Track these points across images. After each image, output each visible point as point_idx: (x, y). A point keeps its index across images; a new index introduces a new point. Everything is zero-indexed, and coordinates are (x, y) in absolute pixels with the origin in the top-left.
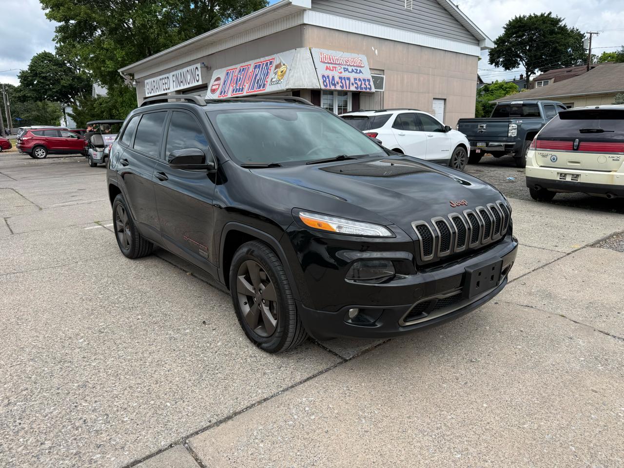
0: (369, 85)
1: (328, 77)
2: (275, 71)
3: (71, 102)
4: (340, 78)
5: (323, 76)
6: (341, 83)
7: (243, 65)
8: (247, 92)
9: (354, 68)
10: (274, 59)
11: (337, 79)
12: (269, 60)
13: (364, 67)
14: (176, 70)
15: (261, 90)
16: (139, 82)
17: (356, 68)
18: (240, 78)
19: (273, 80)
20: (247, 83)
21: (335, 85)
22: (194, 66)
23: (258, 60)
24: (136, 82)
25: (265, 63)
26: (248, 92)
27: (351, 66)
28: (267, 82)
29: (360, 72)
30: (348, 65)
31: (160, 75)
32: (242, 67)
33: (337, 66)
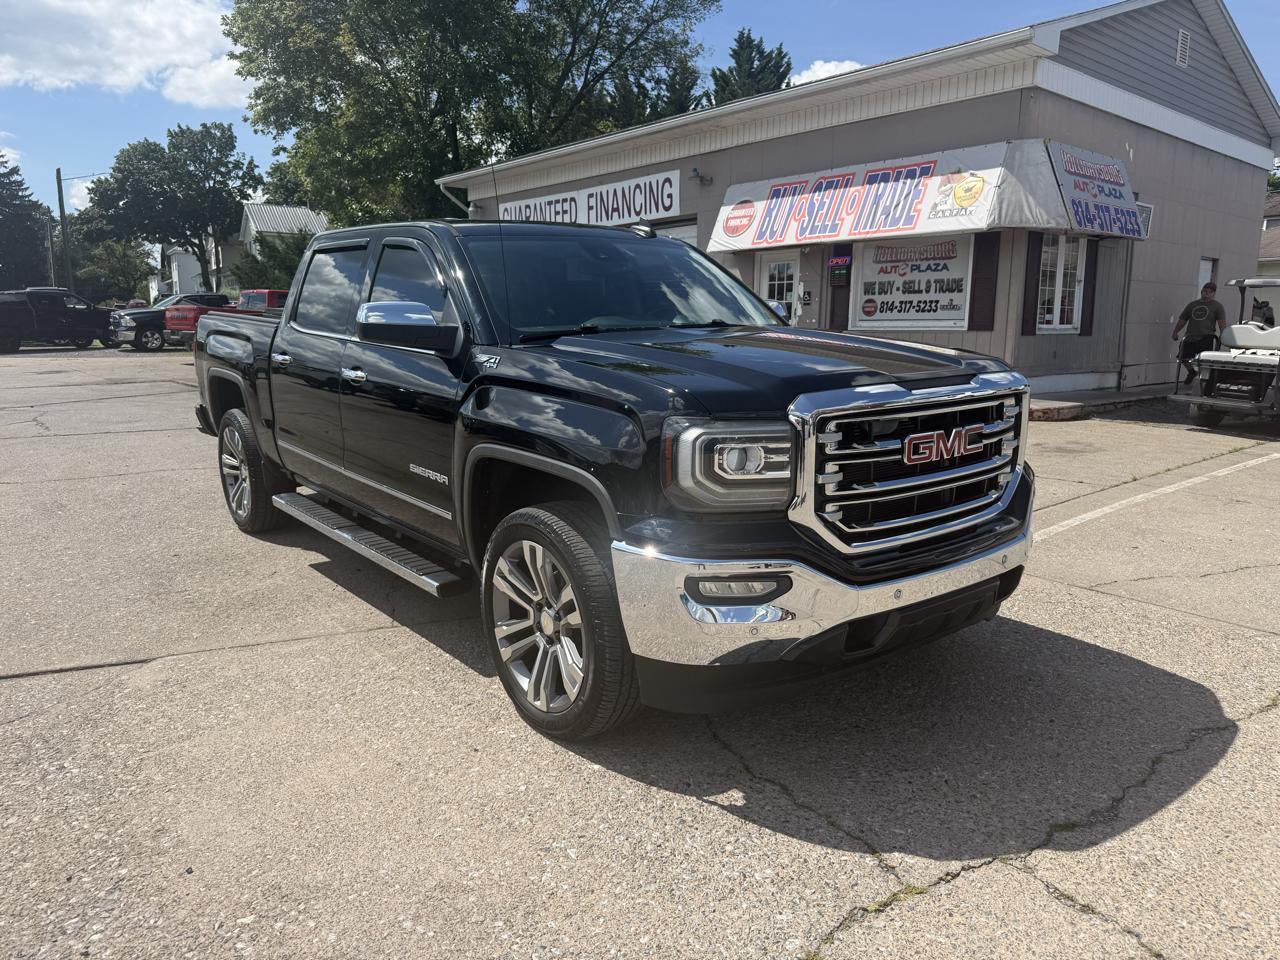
0: (1137, 225)
1: (1079, 202)
2: (943, 188)
3: (193, 245)
4: (1096, 206)
5: (1074, 202)
6: (1100, 218)
7: (827, 175)
8: (850, 234)
9: (1112, 187)
10: (935, 162)
11: (1092, 209)
12: (918, 165)
13: (1123, 185)
14: (601, 183)
15: (899, 229)
16: (481, 208)
17: (1114, 187)
18: (822, 204)
19: (939, 208)
20: (848, 214)
21: (1091, 221)
22: (661, 177)
23: (879, 165)
24: (476, 206)
25: (905, 171)
26: (855, 234)
27: (1107, 182)
28: (919, 211)
29: (1121, 195)
30: (1103, 180)
31: (549, 193)
32: (825, 178)
33: (1088, 181)
